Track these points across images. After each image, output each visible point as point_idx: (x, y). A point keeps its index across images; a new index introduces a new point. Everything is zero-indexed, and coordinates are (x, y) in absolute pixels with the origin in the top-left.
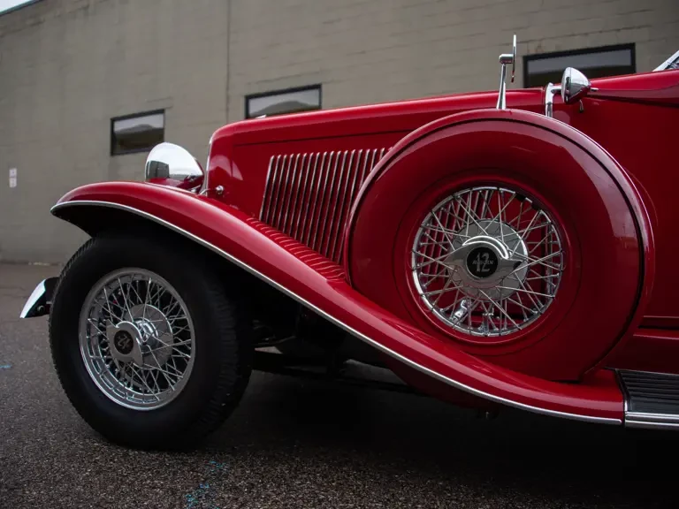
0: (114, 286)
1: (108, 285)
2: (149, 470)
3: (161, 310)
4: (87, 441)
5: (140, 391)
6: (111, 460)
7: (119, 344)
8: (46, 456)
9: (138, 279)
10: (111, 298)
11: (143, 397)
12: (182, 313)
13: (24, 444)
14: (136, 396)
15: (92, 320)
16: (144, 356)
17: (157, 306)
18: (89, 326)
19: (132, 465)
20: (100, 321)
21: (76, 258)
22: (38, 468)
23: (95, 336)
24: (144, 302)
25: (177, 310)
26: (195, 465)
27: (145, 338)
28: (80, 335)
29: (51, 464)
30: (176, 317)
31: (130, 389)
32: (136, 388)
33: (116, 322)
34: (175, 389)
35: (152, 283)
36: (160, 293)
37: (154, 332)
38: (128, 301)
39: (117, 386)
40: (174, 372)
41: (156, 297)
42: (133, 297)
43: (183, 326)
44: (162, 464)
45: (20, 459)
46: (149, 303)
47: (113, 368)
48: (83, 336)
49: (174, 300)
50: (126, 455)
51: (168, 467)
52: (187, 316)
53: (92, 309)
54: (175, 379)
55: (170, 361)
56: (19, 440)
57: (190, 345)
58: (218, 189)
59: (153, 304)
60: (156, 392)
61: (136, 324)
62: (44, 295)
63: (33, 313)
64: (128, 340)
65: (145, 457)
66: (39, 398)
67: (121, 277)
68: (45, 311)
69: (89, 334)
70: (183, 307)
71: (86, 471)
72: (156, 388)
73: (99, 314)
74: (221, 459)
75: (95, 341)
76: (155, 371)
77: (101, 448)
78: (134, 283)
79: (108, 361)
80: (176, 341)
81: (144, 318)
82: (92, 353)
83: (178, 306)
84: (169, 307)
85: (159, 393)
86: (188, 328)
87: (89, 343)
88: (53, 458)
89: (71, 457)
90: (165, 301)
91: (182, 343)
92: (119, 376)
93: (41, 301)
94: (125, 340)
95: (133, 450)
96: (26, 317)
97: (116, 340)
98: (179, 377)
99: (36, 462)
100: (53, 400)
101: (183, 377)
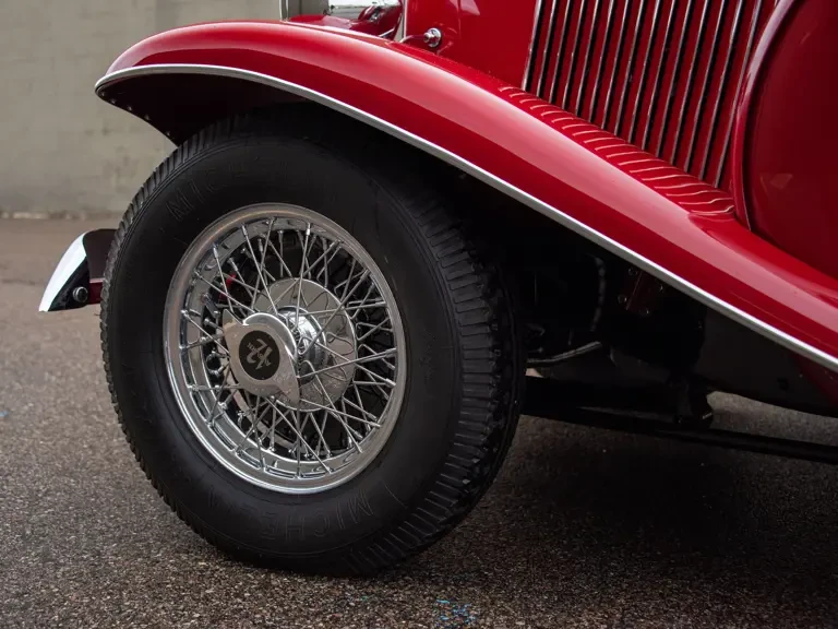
0: (233, 243)
1: (220, 241)
2: (317, 614)
3: (331, 290)
4: (184, 557)
5: (289, 456)
6: (237, 595)
7: (249, 359)
8: (106, 588)
9: (281, 226)
10: (227, 268)
11: (297, 468)
12: (376, 294)
13: (57, 566)
14: (282, 464)
15: (191, 314)
16: (301, 382)
17: (322, 281)
18: (184, 323)
19: (282, 605)
20: (206, 313)
21: (153, 186)
22: (91, 612)
23: (195, 345)
24: (296, 274)
25: (364, 289)
26: (409, 607)
27: (301, 345)
28: (167, 344)
29: (119, 603)
30: (362, 304)
31: (270, 451)
32: (280, 450)
33: (240, 315)
34: (362, 451)
35: (312, 234)
36: (329, 255)
37: (320, 336)
38: (262, 273)
39: (242, 444)
40: (360, 415)
41: (321, 264)
42: (272, 266)
43: (376, 323)
44: (341, 603)
45: (53, 595)
46: (306, 277)
47: (233, 410)
48: (172, 347)
49: (359, 268)
50: (265, 586)
51: (355, 609)
52: (387, 300)
53: (190, 289)
54: (362, 429)
55: (350, 394)
56: (45, 557)
57: (392, 360)
58: (429, 35)
59: (315, 280)
60: (323, 457)
61: (283, 319)
62: (85, 264)
63: (65, 301)
64: (269, 351)
65: (305, 588)
66: (71, 475)
67: (249, 223)
68: (91, 296)
69: (183, 340)
70: (379, 281)
71: (191, 617)
72: (322, 449)
73: (203, 299)
74: (460, 596)
75: (197, 352)
76: (319, 415)
77: (214, 571)
78: (274, 236)
79: (224, 395)
80: (363, 353)
81: (298, 308)
82: (190, 381)
83: (368, 281)
84: (347, 282)
85: (329, 459)
86: (388, 325)
87: (185, 360)
88: (121, 590)
89: (156, 587)
90: (339, 271)
91: (375, 356)
92: (245, 425)
93: (81, 276)
94: (261, 353)
95: (278, 574)
96: (51, 309)
97: (243, 351)
98: (369, 425)
99: (86, 600)
100: (102, 479)
101: (381, 426)
